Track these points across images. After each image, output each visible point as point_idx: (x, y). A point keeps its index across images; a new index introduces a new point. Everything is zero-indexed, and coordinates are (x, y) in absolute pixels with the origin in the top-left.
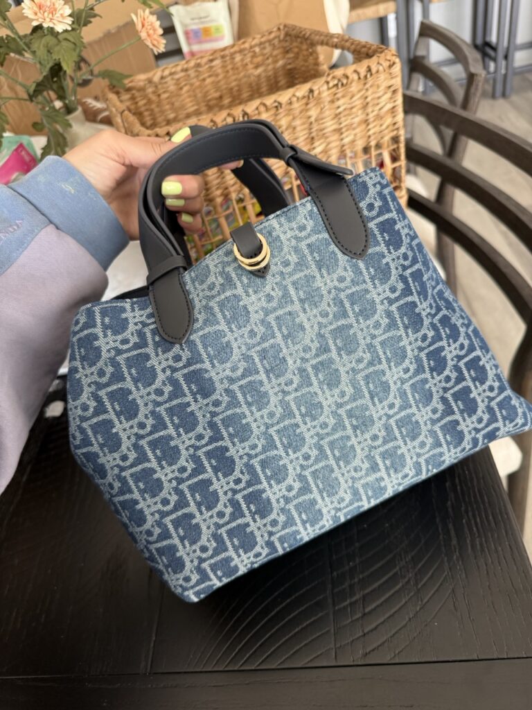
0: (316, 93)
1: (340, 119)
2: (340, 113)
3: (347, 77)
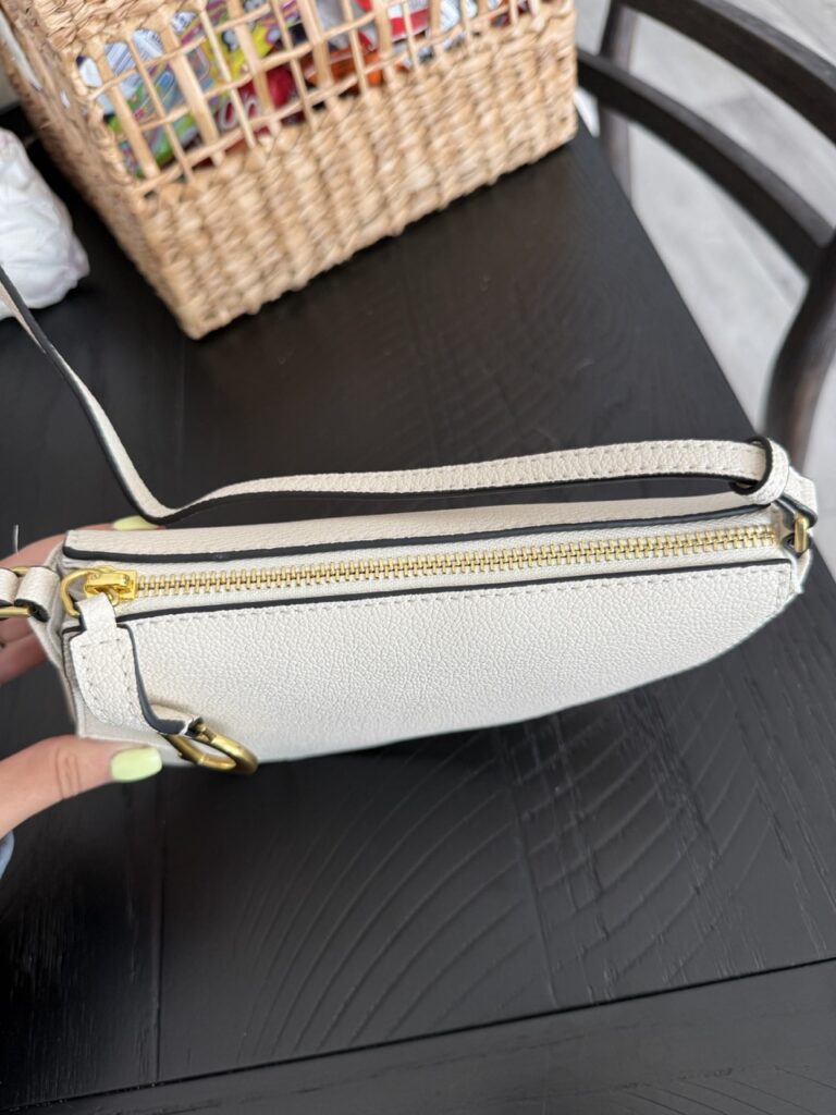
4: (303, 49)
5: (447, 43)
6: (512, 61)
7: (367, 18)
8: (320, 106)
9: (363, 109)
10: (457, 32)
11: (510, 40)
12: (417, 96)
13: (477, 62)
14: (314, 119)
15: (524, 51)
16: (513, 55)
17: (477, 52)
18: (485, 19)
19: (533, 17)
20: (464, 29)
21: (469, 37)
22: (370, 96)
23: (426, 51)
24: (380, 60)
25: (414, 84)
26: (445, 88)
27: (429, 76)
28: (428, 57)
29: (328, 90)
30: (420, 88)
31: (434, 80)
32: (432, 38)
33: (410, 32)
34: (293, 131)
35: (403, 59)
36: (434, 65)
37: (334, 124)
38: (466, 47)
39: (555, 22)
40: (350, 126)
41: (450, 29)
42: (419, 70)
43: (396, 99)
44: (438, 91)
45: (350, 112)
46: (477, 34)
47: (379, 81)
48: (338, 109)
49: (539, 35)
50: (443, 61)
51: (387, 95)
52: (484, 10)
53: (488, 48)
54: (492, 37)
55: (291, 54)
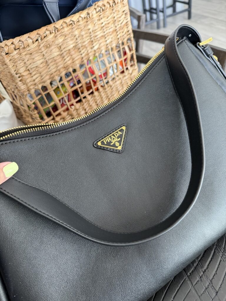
0: (91, 15)
1: (104, 29)
2: (103, 26)
3: (105, 6)
4: (80, 85)
5: (111, 79)
6: (126, 81)
7: (94, 76)
8: (85, 97)
9: (94, 96)
10: (113, 76)
11: (125, 76)
12: (106, 92)
13: (118, 82)
14: (84, 100)
15: (128, 78)
16: (126, 79)
17: (118, 80)
18: (119, 72)
19: (129, 71)
20: (115, 75)
21: (116, 77)
22: (96, 93)
23: (107, 82)
24: (97, 85)
25: (105, 89)
26: (112, 89)
27: (108, 87)
28: (107, 83)
29: (86, 93)
30: (107, 90)
31: (110, 87)
32: (108, 78)
33: (103, 78)
34: (79, 104)
35: (102, 84)
36: (109, 84)
37: (88, 101)
38: (116, 79)
39: (134, 71)
40: (92, 101)
41: (111, 76)
42: (106, 86)
43: (102, 93)
44: (110, 90)
45: (92, 97)
46: (118, 76)
47: (97, 89)
48: (89, 97)
49: (131, 74)
50: (111, 83)
51: (99, 92)
52: (118, 71)
53: (120, 79)
54: (121, 76)
55: (78, 86)
